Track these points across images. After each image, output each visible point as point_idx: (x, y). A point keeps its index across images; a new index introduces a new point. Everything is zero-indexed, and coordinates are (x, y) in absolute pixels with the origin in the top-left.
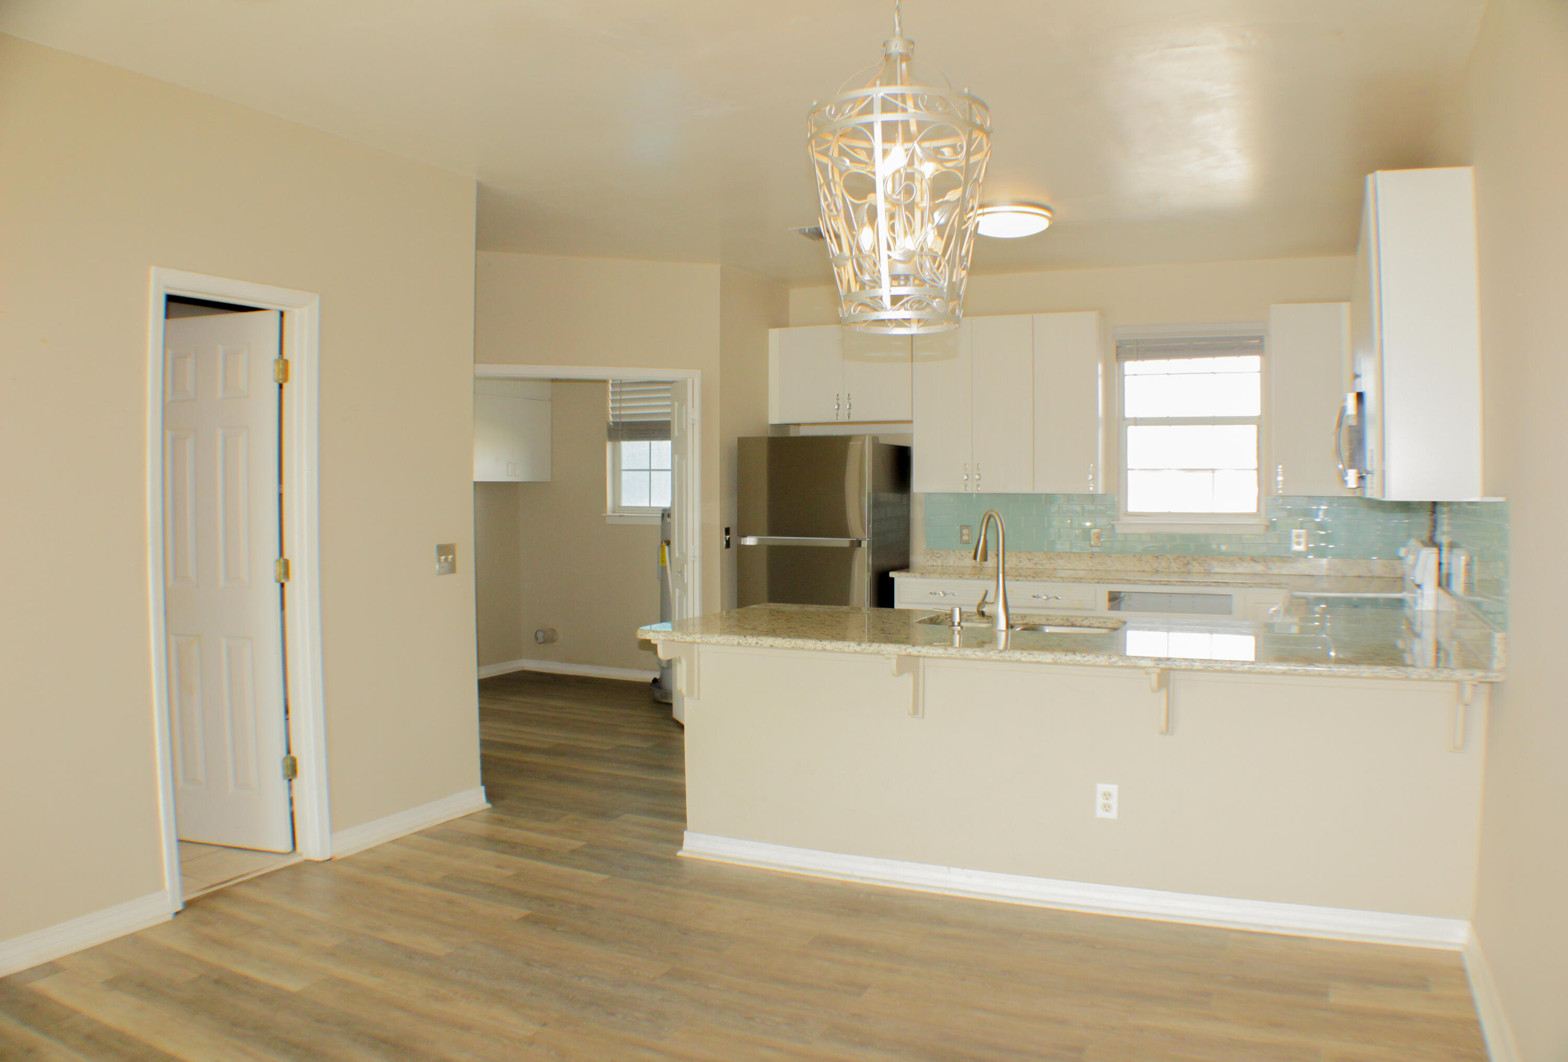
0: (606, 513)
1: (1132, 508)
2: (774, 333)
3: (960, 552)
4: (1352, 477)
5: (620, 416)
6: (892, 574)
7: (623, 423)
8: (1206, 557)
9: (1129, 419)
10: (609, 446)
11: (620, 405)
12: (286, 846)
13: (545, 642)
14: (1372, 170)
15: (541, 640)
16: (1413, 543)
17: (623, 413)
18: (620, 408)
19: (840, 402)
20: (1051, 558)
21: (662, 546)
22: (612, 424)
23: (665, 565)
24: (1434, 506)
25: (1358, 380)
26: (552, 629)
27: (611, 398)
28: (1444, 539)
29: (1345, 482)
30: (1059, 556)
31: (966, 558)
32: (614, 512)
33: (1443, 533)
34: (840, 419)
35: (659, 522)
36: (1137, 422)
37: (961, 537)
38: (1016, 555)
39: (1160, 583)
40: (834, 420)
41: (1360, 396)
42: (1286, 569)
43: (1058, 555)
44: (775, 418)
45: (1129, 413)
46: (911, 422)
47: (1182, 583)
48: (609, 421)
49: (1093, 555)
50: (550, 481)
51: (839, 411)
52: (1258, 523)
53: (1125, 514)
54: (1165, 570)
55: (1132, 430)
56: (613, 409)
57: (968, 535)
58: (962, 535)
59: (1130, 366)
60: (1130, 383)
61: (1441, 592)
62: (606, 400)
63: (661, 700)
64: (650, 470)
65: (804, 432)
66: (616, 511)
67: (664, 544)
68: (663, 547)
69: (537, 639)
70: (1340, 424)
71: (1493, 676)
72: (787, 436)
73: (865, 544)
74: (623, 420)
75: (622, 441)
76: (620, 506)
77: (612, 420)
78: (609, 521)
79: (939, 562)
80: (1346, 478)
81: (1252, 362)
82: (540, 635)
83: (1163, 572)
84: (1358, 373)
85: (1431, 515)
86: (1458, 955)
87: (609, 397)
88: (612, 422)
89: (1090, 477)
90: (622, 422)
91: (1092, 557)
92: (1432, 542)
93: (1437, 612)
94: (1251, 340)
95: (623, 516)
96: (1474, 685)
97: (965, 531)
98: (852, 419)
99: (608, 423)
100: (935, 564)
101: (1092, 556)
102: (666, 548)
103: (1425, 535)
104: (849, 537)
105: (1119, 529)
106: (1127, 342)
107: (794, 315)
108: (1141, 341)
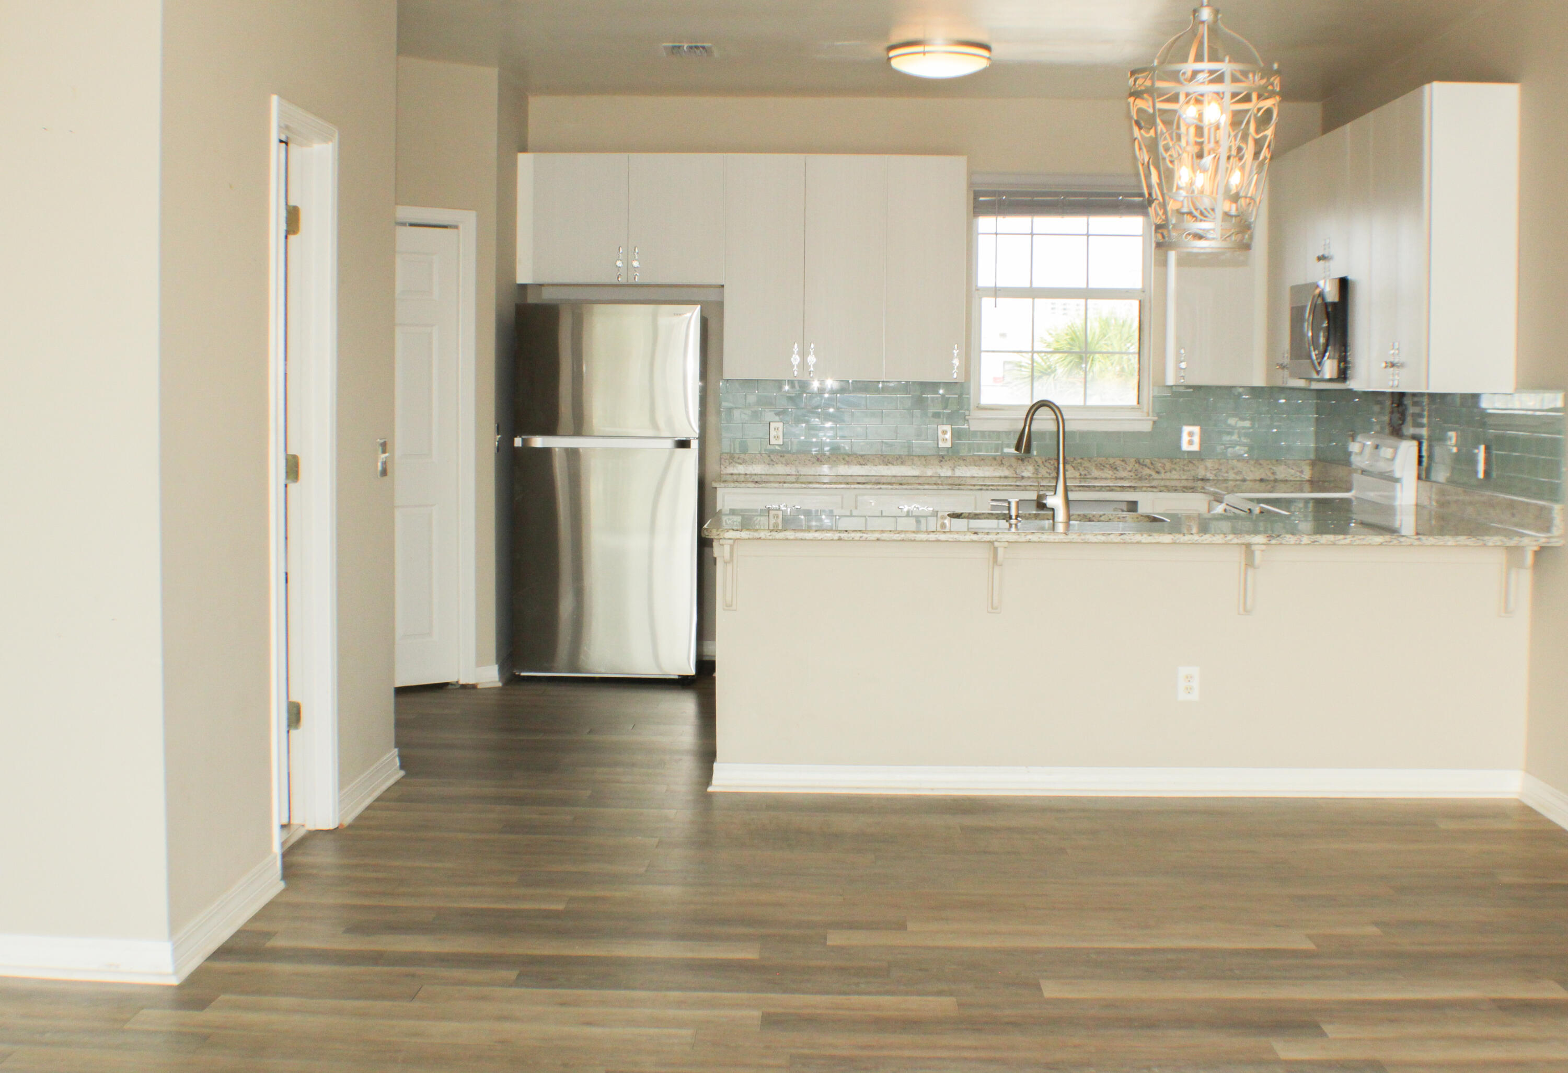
1: (985, 400)
2: (522, 158)
3: (769, 456)
8: (1082, 459)
9: (985, 289)
19: (622, 257)
20: (889, 463)
30: (900, 460)
31: (777, 463)
36: (996, 292)
38: (844, 459)
40: (614, 281)
41: (1343, 282)
42: (1177, 473)
43: (897, 459)
45: (984, 280)
47: (1081, 488)
49: (943, 457)
51: (622, 270)
52: (1140, 418)
53: (977, 407)
55: (988, 303)
59: (985, 223)
60: (983, 243)
65: (557, 296)
79: (741, 470)
91: (941, 461)
94: (1134, 197)
100: (735, 472)
101: (941, 459)
105: (975, 426)
106: (985, 194)
107: (533, 133)
108: (1003, 193)
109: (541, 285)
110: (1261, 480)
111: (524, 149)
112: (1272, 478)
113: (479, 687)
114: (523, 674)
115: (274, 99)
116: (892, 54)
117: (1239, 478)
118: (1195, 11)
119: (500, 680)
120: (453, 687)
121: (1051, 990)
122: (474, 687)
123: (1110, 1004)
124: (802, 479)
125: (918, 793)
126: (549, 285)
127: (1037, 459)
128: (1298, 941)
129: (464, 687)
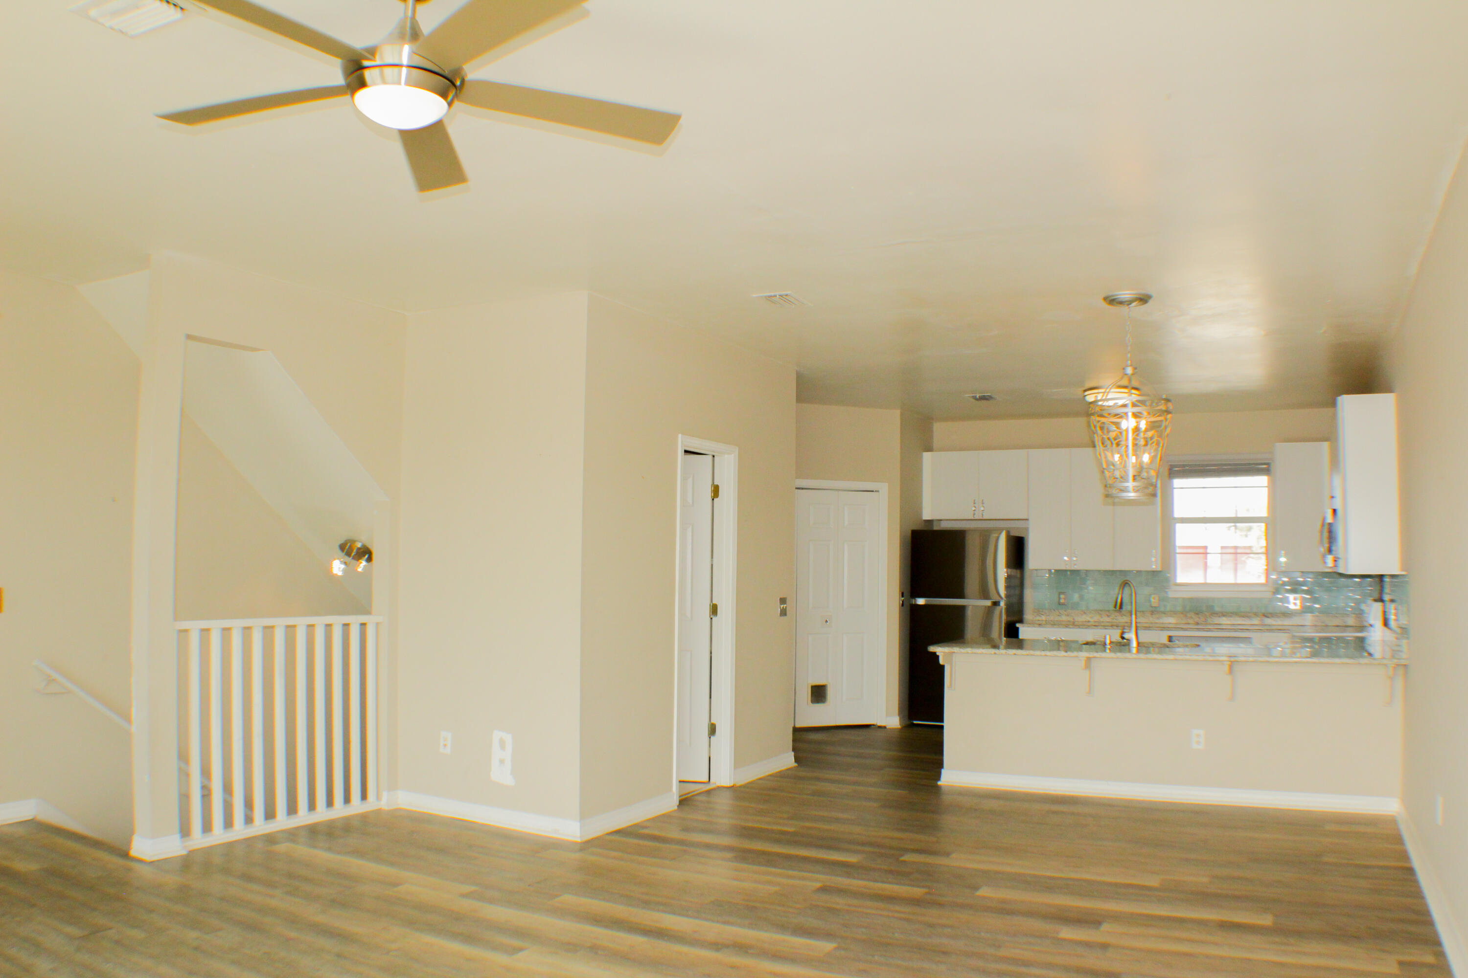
1: (1179, 580)
2: (927, 456)
3: (1058, 611)
4: (1330, 559)
6: (1018, 625)
9: (1178, 519)
12: (706, 779)
14: (1340, 395)
16: (1369, 601)
19: (976, 505)
24: (1381, 577)
25: (1334, 499)
28: (1386, 598)
29: (1325, 563)
31: (1062, 615)
33: (1387, 594)
34: (976, 517)
36: (1184, 520)
37: (1059, 600)
38: (1098, 613)
39: (1203, 630)
40: (972, 518)
41: (1335, 511)
42: (1287, 622)
44: (926, 516)
45: (1177, 514)
46: (1027, 520)
49: (1153, 612)
51: (976, 512)
52: (1267, 590)
53: (1175, 584)
54: (1203, 623)
55: (1179, 527)
57: (1064, 599)
58: (1060, 598)
59: (1177, 482)
60: (1177, 493)
61: (1385, 628)
65: (945, 526)
70: (1323, 525)
71: (1403, 662)
72: (931, 529)
73: (1002, 604)
79: (1043, 618)
80: (1326, 561)
81: (1263, 480)
83: (1202, 624)
84: (1334, 495)
85: (1380, 583)
86: (1393, 816)
89: (1153, 559)
92: (1381, 600)
93: (1383, 641)
94: (1261, 465)
96: (1394, 667)
97: (1062, 596)
98: (985, 517)
100: (1040, 619)
103: (1376, 596)
104: (991, 599)
105: (1171, 595)
106: (1176, 466)
107: (937, 441)
108: (1187, 465)
109: (941, 520)
110: (1337, 626)
111: (929, 449)
112: (1344, 624)
113: (887, 727)
114: (915, 722)
115: (680, 436)
116: (1086, 393)
117: (1323, 624)
118: (1124, 369)
119: (900, 724)
120: (874, 727)
121: (985, 892)
122: (885, 727)
123: (1004, 901)
124: (1076, 623)
125: (1047, 792)
126: (944, 520)
127: (1206, 613)
128: (1153, 881)
129: (880, 727)
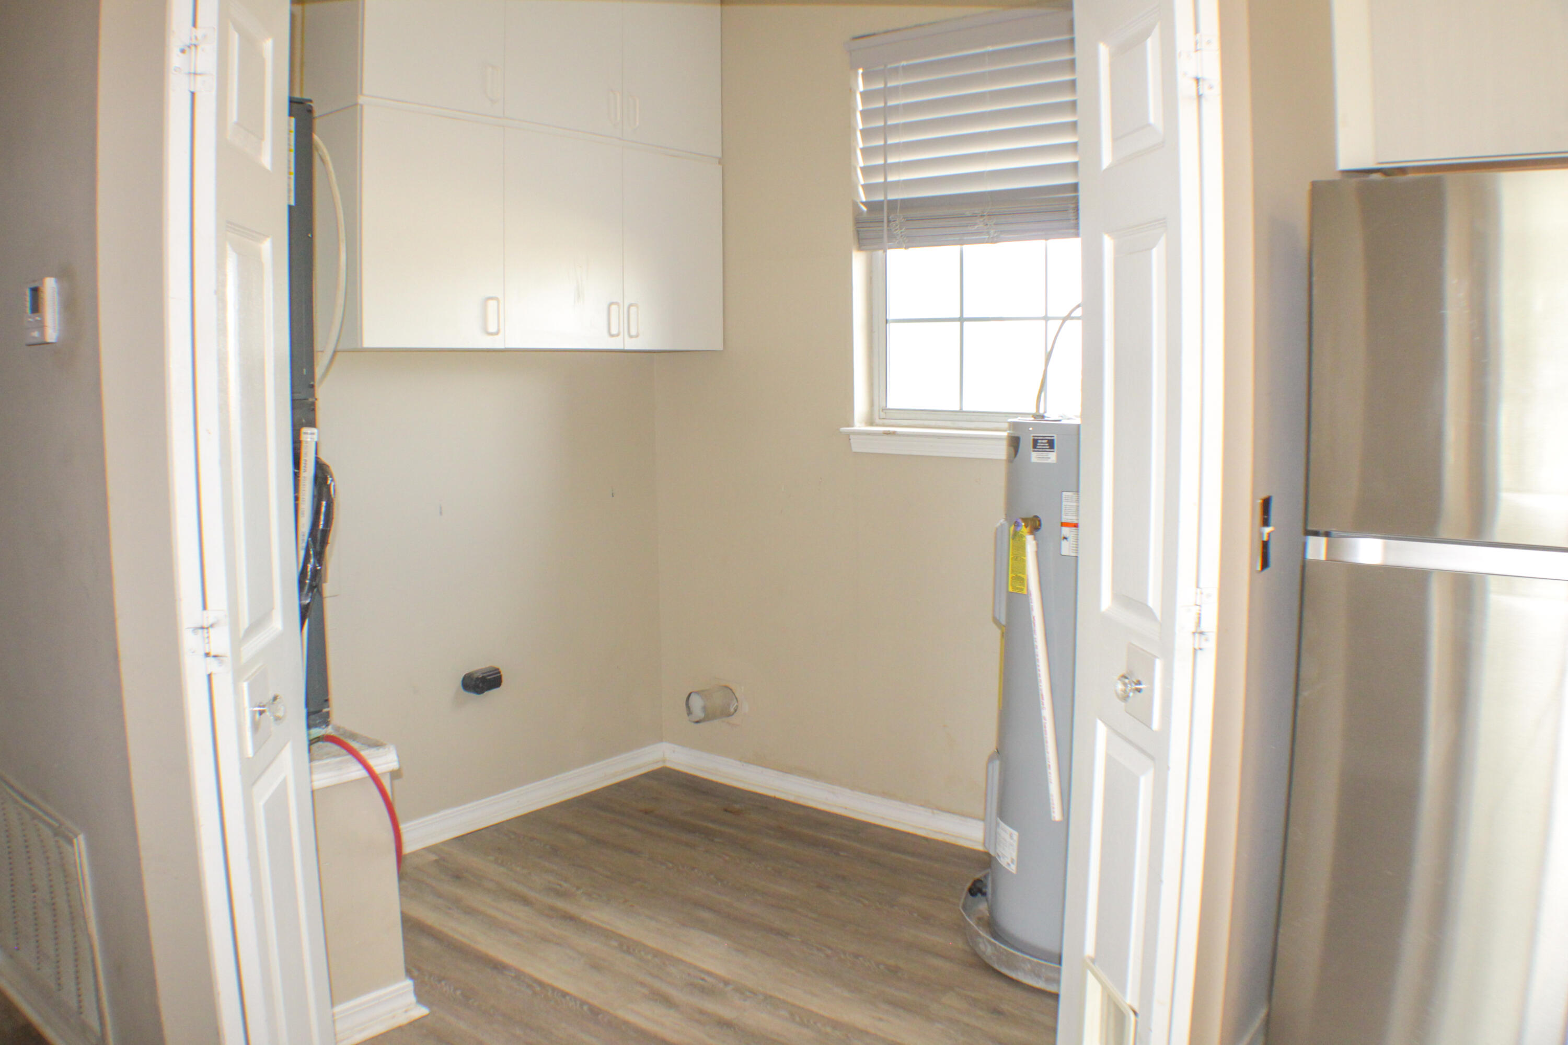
0: (852, 425)
5: (886, 186)
7: (892, 204)
10: (858, 261)
11: (885, 122)
13: (709, 716)
15: (698, 713)
17: (891, 178)
18: (885, 169)
21: (1016, 535)
22: (864, 209)
23: (1025, 592)
26: (726, 687)
27: (861, 144)
32: (871, 423)
35: (1001, 452)
48: (858, 201)
50: (719, 347)
56: (865, 170)
62: (849, 151)
63: (996, 967)
64: (962, 320)
66: (878, 421)
67: (1024, 530)
68: (1022, 536)
69: (689, 712)
74: (895, 195)
75: (890, 248)
76: (885, 409)
77: (864, 199)
78: (857, 446)
82: (697, 703)
87: (857, 143)
88: (864, 203)
90: (890, 202)
95: (894, 433)
99: (855, 205)
102: (1030, 544)
